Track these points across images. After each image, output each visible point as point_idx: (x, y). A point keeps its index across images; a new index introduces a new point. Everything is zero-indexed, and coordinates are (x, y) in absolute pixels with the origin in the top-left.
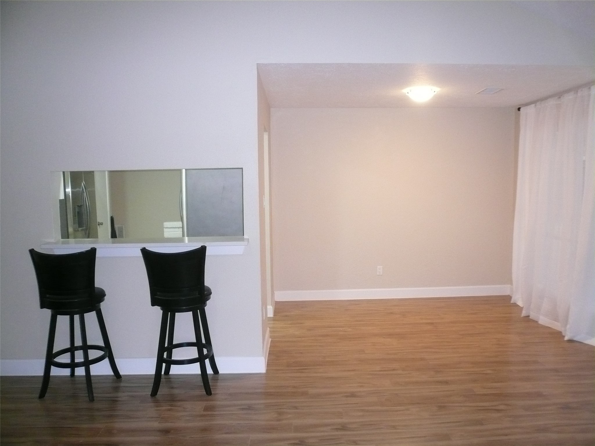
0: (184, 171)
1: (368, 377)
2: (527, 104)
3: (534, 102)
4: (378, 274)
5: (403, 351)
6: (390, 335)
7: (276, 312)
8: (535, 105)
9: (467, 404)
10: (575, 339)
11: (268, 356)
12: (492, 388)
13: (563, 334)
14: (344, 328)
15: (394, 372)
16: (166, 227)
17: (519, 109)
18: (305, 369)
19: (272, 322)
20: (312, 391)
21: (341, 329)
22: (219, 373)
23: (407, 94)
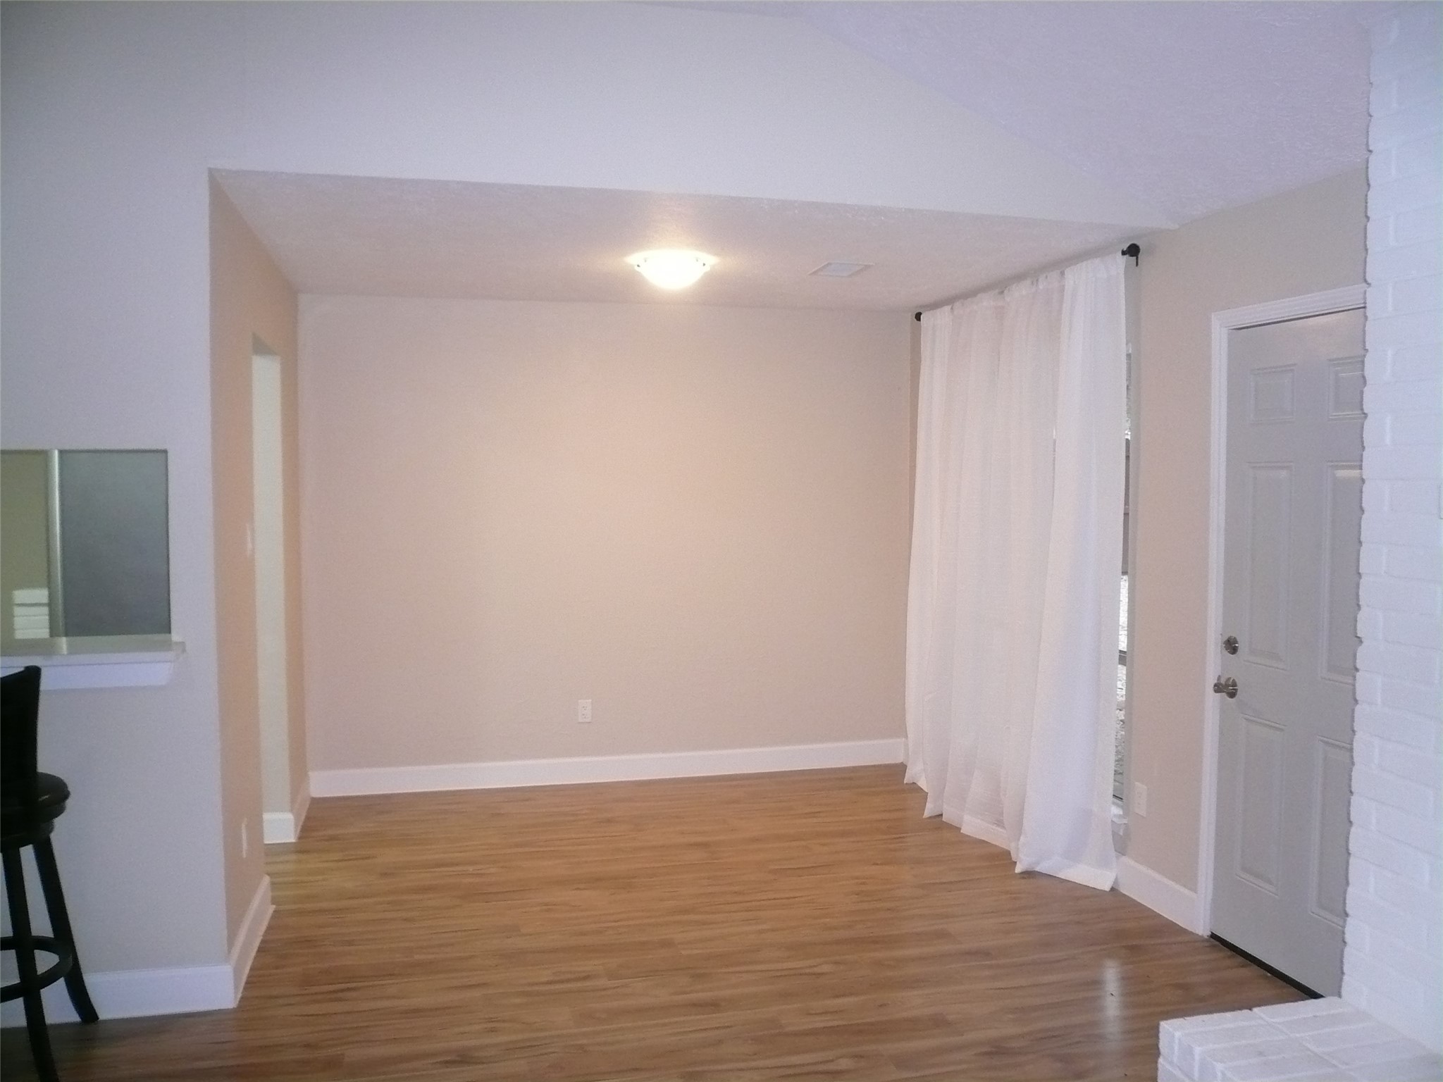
0: (56, 453)
1: (518, 1001)
2: (935, 306)
3: (949, 301)
4: (580, 720)
5: (619, 924)
6: (595, 881)
7: (308, 828)
8: (952, 308)
9: (761, 1063)
10: (1038, 869)
11: (255, 958)
12: (826, 1013)
13: (1014, 857)
14: (479, 867)
15: (588, 983)
16: (17, 603)
17: (918, 316)
18: (349, 989)
19: (293, 857)
20: (354, 1054)
21: (471, 869)
22: (98, 1018)
23: (636, 268)
